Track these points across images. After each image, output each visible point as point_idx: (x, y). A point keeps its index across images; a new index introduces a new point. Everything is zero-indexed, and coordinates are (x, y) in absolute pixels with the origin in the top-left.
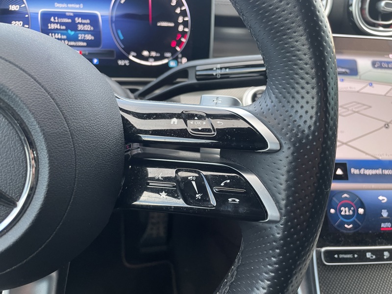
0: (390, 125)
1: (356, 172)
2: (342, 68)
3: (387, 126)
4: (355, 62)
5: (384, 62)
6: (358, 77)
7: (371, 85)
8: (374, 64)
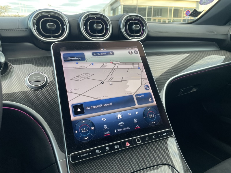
0: (104, 82)
1: (88, 108)
2: (77, 57)
3: (103, 83)
4: (83, 54)
5: (99, 52)
6: (86, 61)
7: (93, 64)
8: (93, 54)
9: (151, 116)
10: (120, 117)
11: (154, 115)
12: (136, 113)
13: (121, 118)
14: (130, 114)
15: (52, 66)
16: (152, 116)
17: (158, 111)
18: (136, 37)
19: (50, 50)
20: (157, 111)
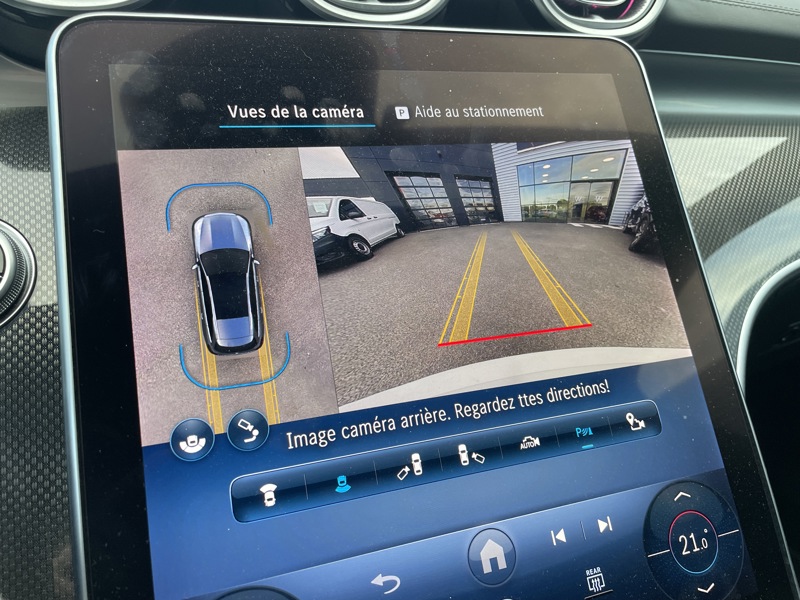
9: (691, 544)
10: (494, 562)
11: (710, 537)
12: (602, 526)
13: (502, 565)
14: (561, 536)
15: (45, 164)
16: (699, 545)
17: (732, 509)
18: (598, 19)
19: (40, 64)
20: (725, 506)
